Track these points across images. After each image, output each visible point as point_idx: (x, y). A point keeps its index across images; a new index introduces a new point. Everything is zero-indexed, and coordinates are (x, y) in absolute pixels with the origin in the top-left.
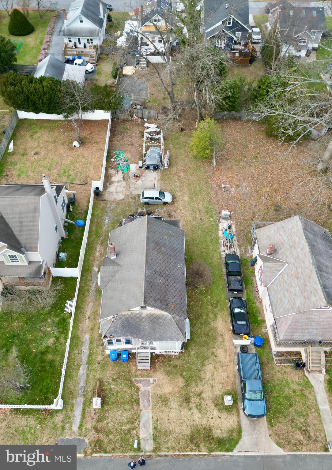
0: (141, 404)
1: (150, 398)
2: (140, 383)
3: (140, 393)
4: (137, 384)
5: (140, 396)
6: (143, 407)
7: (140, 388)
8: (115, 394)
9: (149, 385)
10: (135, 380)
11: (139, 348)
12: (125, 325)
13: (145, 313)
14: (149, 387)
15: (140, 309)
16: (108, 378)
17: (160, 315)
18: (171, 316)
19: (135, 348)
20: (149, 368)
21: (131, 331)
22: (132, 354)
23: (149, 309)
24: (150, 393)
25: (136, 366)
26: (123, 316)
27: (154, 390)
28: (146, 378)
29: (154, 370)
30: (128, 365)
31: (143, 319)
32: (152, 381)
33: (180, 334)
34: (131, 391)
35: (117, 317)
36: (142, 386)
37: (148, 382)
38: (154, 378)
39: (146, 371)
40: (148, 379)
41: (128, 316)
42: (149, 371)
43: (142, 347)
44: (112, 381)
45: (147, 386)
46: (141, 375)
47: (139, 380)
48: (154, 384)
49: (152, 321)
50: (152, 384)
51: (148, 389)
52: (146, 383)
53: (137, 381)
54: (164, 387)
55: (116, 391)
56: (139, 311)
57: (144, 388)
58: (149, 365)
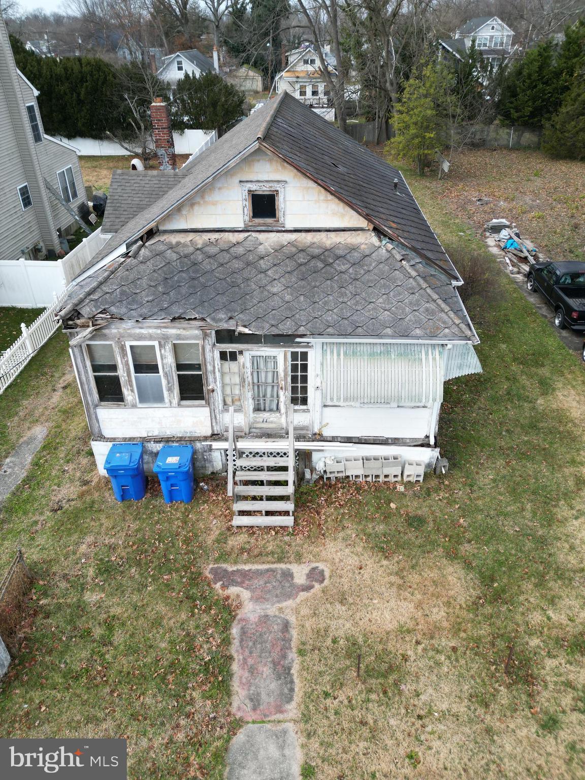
0: (235, 685)
1: (293, 655)
2: (240, 584)
3: (235, 631)
4: (224, 587)
5: (236, 643)
6: (250, 705)
7: (238, 607)
8: (98, 632)
9: (289, 596)
10: (213, 571)
11: (245, 434)
12: (176, 278)
13: (269, 241)
14: (290, 603)
15: (250, 224)
16: (83, 561)
17: (338, 248)
18: (390, 246)
19: (225, 433)
20: (289, 521)
21: (205, 298)
22: (212, 479)
23: (289, 225)
24: (290, 630)
25: (226, 516)
26: (171, 247)
27: (313, 617)
28: (273, 563)
29: (310, 530)
30: (188, 516)
31: (262, 262)
32: (305, 577)
33: (443, 311)
34: (189, 618)
35: (143, 250)
36: (251, 599)
37: (281, 583)
38: (314, 565)
39: (272, 536)
40: (281, 569)
41: (191, 249)
42: (288, 535)
43: (255, 428)
44: (100, 572)
45: (277, 596)
46: (249, 551)
47: (238, 571)
48: (312, 591)
49: (303, 268)
50: (303, 590)
51: (281, 610)
52: (274, 587)
53: (223, 577)
54: (366, 601)
55: (105, 616)
56: (246, 234)
57: (257, 607)
58: (289, 506)
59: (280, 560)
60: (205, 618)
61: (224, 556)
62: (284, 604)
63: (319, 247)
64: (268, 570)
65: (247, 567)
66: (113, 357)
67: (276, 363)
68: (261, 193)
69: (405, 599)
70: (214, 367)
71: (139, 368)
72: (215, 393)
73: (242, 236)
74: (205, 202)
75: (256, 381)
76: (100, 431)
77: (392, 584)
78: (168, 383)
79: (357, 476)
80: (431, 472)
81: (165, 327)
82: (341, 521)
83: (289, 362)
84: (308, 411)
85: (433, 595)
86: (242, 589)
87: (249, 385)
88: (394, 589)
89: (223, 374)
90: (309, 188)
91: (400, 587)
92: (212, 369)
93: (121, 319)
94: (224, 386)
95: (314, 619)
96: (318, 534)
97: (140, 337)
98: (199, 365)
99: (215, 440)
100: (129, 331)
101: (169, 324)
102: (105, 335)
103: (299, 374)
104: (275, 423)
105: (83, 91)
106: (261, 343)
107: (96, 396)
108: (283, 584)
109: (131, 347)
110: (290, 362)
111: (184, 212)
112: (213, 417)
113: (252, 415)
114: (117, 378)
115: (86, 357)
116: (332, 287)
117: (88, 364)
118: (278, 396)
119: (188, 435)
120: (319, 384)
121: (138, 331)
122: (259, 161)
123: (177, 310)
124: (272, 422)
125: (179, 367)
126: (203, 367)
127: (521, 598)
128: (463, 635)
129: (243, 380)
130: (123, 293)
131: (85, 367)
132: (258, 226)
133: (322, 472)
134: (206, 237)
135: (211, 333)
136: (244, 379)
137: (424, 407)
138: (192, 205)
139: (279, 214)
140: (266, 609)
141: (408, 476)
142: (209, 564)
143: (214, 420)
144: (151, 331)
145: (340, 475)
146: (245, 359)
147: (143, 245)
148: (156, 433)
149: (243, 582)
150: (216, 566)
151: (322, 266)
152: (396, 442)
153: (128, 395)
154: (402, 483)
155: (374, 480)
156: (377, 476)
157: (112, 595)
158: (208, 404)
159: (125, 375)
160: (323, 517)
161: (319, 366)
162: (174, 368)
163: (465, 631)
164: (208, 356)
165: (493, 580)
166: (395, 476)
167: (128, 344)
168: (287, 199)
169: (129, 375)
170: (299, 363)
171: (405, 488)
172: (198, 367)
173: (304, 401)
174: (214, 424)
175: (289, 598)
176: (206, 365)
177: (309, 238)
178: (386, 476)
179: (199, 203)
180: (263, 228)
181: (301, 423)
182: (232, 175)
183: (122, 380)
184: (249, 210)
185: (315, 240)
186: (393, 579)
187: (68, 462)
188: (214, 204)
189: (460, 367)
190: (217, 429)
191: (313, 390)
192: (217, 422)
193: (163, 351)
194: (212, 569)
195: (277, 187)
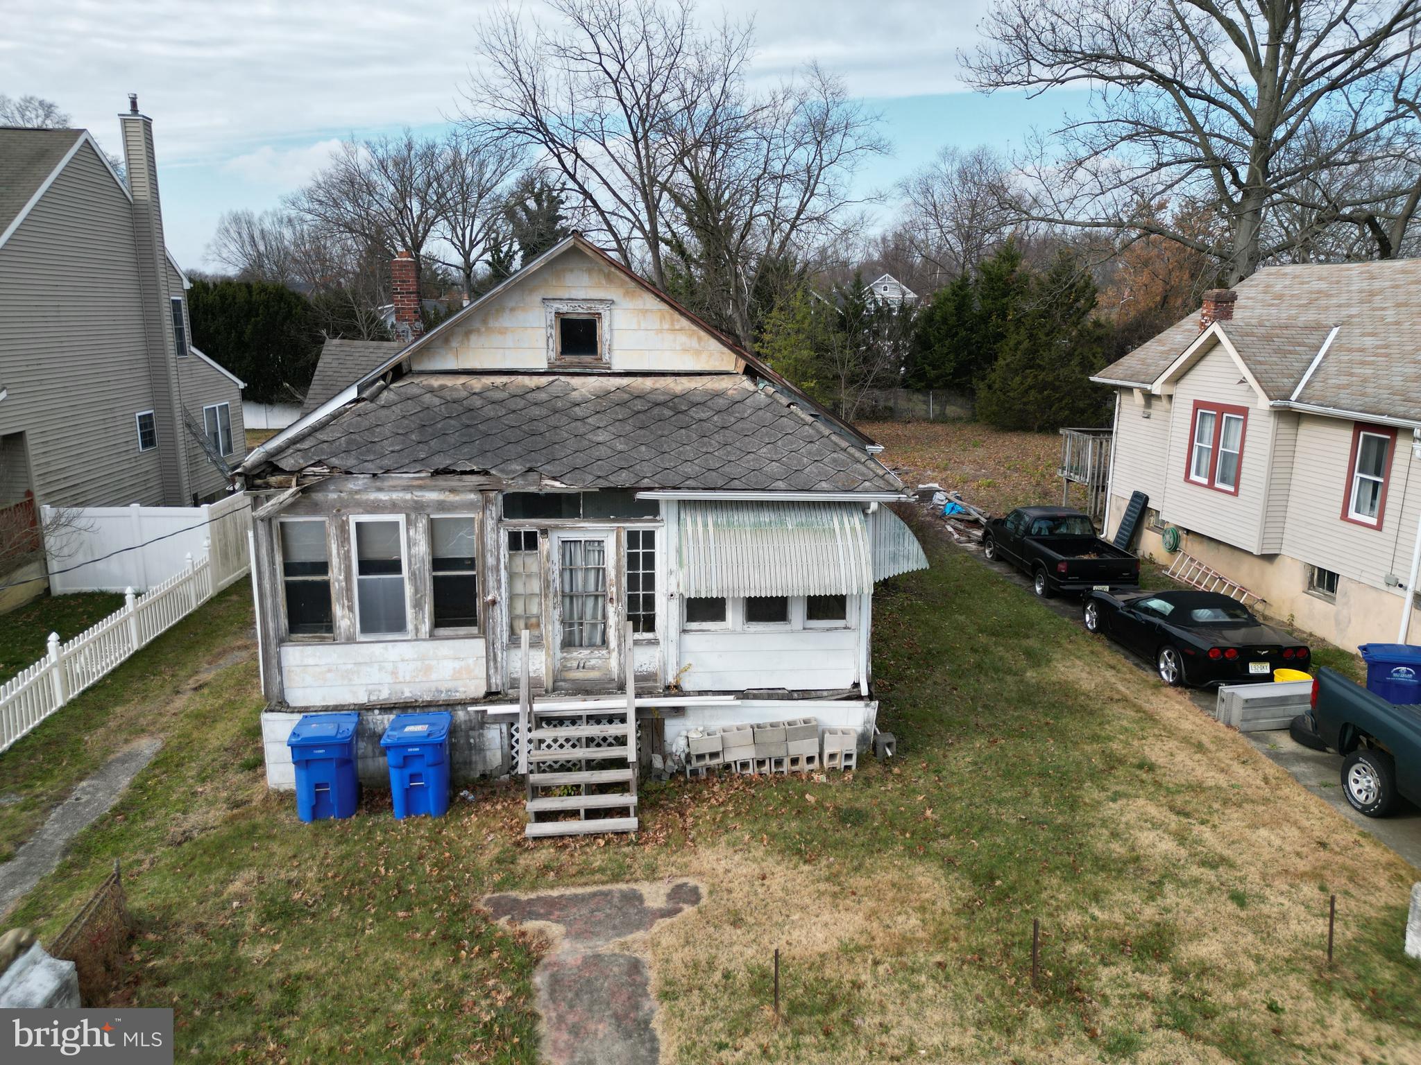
1: (651, 1003)
3: (539, 979)
4: (514, 922)
5: (542, 995)
7: (544, 946)
8: (267, 998)
9: (637, 926)
10: (492, 902)
11: (547, 691)
12: (439, 426)
13: (586, 386)
14: (640, 935)
15: (558, 363)
16: (235, 904)
17: (694, 395)
18: (771, 390)
19: (510, 691)
20: (631, 823)
21: (487, 447)
22: (482, 786)
23: (618, 366)
24: (644, 970)
25: (511, 828)
26: (431, 391)
27: (683, 947)
28: (603, 883)
29: (669, 836)
30: (440, 832)
31: (577, 409)
32: (665, 898)
33: (858, 461)
34: (448, 967)
35: (385, 394)
36: (567, 935)
37: (620, 909)
38: (680, 881)
39: (599, 847)
40: (621, 891)
41: (464, 394)
42: (628, 845)
43: (564, 680)
44: (269, 917)
45: (614, 927)
46: (559, 871)
47: (539, 899)
48: (679, 915)
49: (641, 416)
50: (662, 916)
51: (624, 946)
52: (608, 916)
53: (511, 909)
54: (778, 918)
55: (280, 975)
56: (551, 378)
57: (579, 946)
58: (630, 799)
59: (616, 878)
60: (480, 964)
61: (513, 881)
62: (629, 938)
63: (664, 393)
64: (594, 895)
65: (555, 893)
66: (325, 548)
67: (601, 552)
68: (574, 317)
69: (847, 910)
70: (498, 560)
71: (367, 566)
72: (497, 607)
73: (544, 380)
74: (488, 329)
75: (567, 589)
76: (282, 691)
77: (821, 894)
78: (416, 591)
79: (744, 765)
80: (869, 750)
81: (421, 488)
82: (721, 821)
83: (625, 550)
84: (655, 642)
85: (893, 900)
86: (549, 923)
87: (555, 595)
88: (828, 899)
89: (512, 577)
90: (647, 311)
91: (835, 895)
92: (494, 563)
93: (348, 473)
94: (512, 597)
95: (686, 949)
96: (682, 840)
97: (376, 508)
98: (472, 560)
99: (492, 702)
100: (357, 497)
101: (428, 482)
102: (316, 504)
103: (641, 571)
104: (599, 669)
105: (249, 329)
106: (578, 515)
107: (284, 622)
108: (624, 909)
109: (359, 525)
110: (627, 551)
111: (454, 344)
112: (491, 657)
113: (559, 655)
114: (326, 586)
115: (276, 546)
116: (688, 437)
117: (279, 559)
118: (604, 616)
119: (443, 697)
120: (673, 589)
121: (373, 496)
122: (572, 271)
123: (442, 462)
124: (593, 668)
125: (438, 563)
126: (478, 563)
127: (1044, 895)
128: (952, 945)
129: (547, 584)
130: (349, 443)
131: (272, 563)
132: (569, 367)
133: (683, 756)
134: (488, 380)
135: (496, 498)
136: (548, 582)
137: (845, 628)
138: (468, 334)
139: (602, 348)
140: (597, 946)
141: (832, 756)
142: (484, 893)
143: (492, 664)
144: (395, 496)
145: (715, 762)
146: (551, 545)
147: (385, 388)
148: (384, 695)
149: (550, 913)
150: (497, 895)
151: (671, 413)
152: (805, 695)
153: (343, 617)
154: (821, 770)
155: (774, 770)
156: (779, 763)
157: (294, 945)
158: (483, 633)
159: (342, 577)
160: (690, 820)
161: (673, 554)
162: (428, 566)
163: (956, 940)
164: (490, 538)
165: (992, 878)
166: (810, 760)
167: (353, 519)
168: (615, 326)
169: (348, 578)
170: (641, 551)
171: (828, 777)
172: (470, 563)
173: (649, 625)
174: (492, 671)
175: (638, 929)
176: (484, 556)
177: (648, 383)
178: (795, 761)
179: (478, 331)
180: (578, 370)
181: (644, 668)
182: (531, 291)
183: (335, 588)
184: (556, 344)
185: (658, 386)
186: (822, 886)
187: (203, 780)
188: (503, 331)
189: (894, 558)
190: (497, 682)
191: (664, 599)
192: (496, 668)
193: (412, 532)
194: (489, 900)
195: (600, 308)
